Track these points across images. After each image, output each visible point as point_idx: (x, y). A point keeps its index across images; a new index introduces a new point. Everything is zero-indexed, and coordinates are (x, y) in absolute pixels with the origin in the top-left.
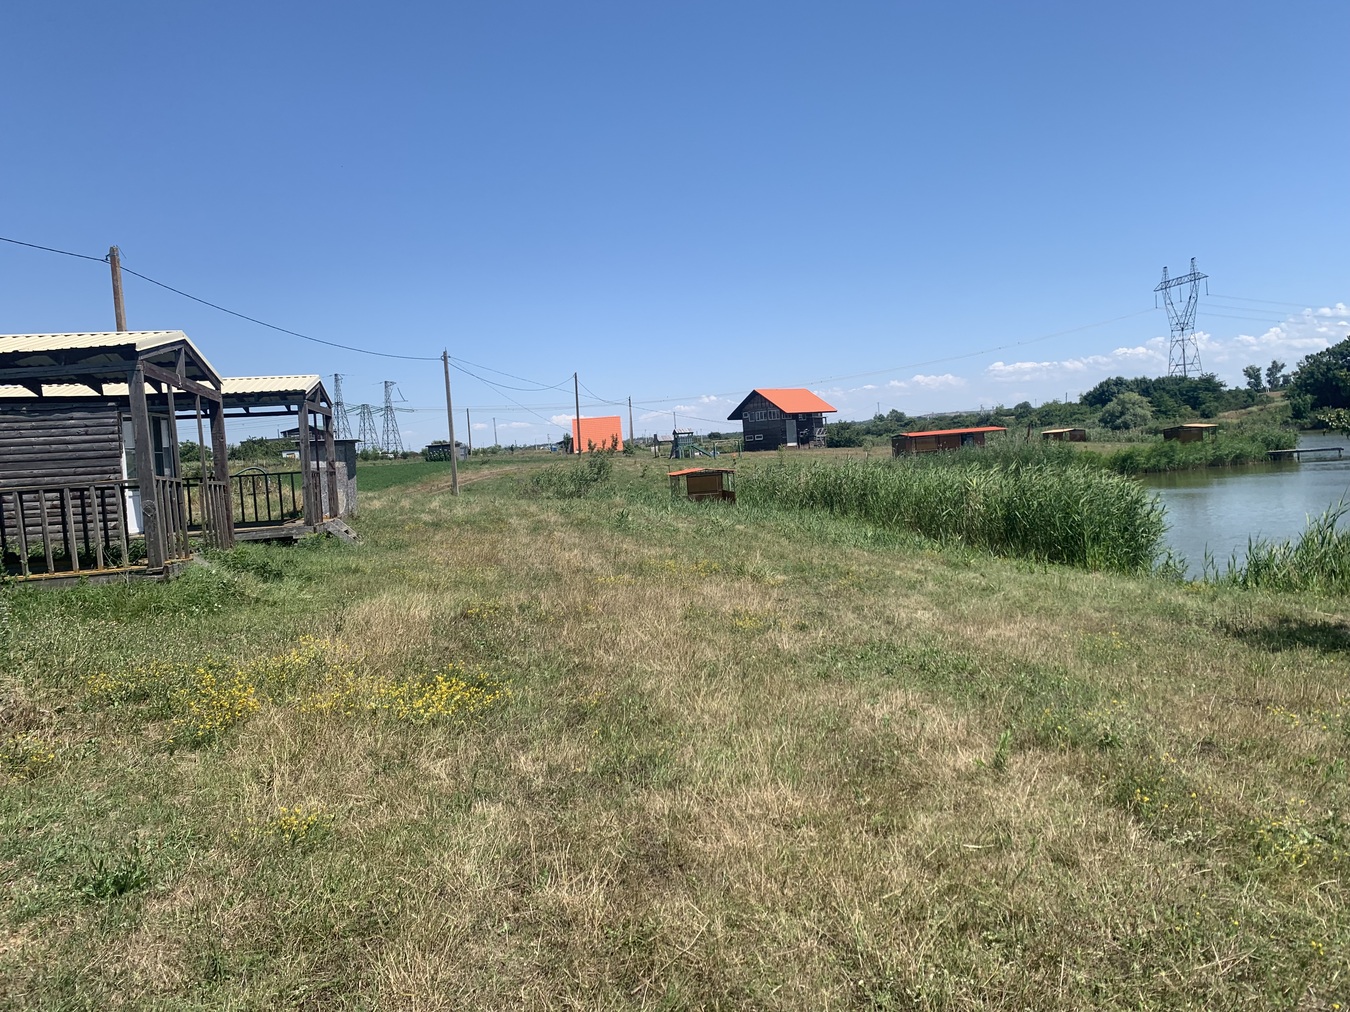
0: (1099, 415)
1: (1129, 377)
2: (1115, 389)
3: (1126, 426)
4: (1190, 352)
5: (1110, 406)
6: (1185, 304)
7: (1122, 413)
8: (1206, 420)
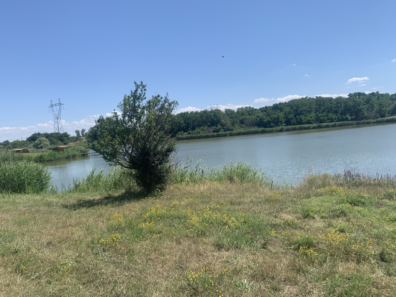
0: (32, 144)
1: (42, 133)
2: (38, 136)
3: (42, 148)
4: (60, 126)
5: (36, 142)
6: (58, 112)
7: (40, 144)
8: (65, 145)
